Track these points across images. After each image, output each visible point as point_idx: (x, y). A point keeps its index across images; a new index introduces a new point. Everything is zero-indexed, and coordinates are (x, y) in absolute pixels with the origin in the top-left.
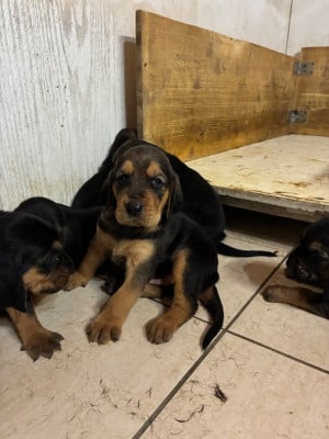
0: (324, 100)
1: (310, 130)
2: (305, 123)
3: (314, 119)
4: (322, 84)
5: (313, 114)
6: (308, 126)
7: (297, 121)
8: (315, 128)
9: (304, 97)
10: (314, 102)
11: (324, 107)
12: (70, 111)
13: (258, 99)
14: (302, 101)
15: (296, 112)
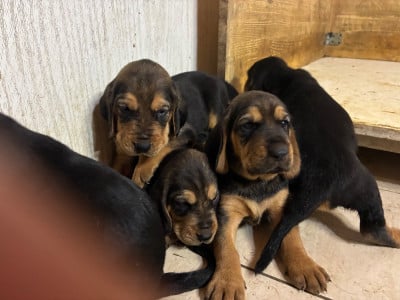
0: (359, 22)
1: (345, 53)
2: (340, 46)
3: (349, 42)
4: (358, 7)
5: (348, 36)
6: (343, 49)
7: (333, 44)
8: (351, 50)
9: (340, 19)
10: (350, 24)
11: (360, 29)
12: (143, 27)
13: (309, 20)
14: (337, 23)
15: (331, 35)
